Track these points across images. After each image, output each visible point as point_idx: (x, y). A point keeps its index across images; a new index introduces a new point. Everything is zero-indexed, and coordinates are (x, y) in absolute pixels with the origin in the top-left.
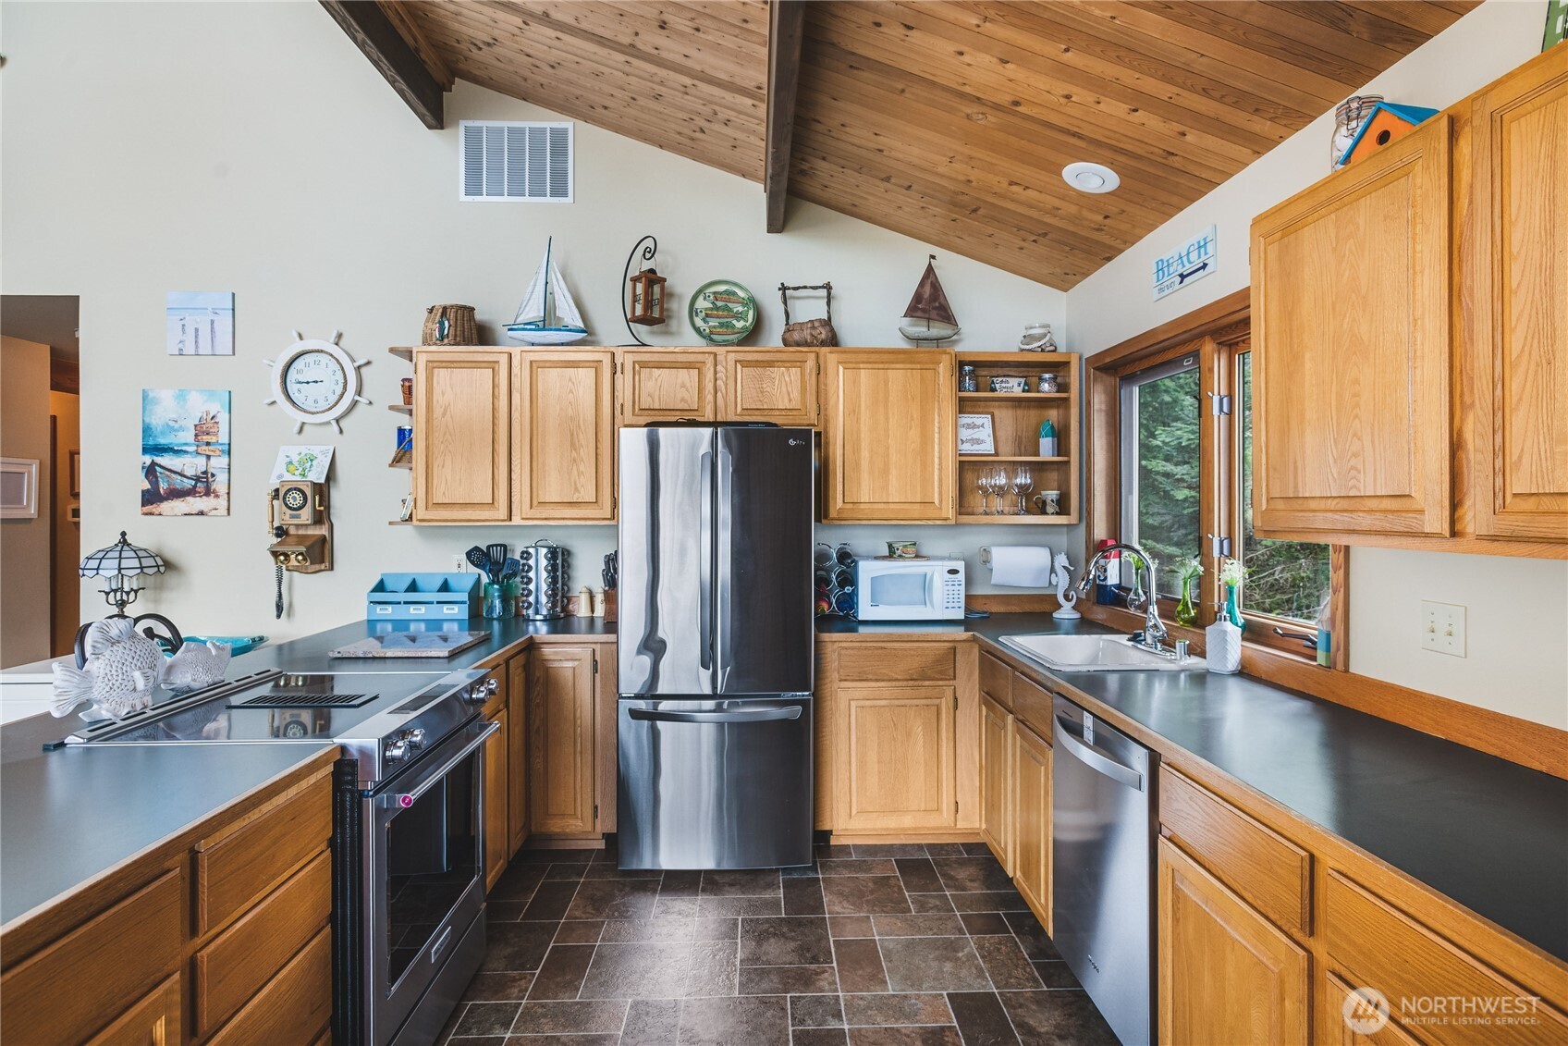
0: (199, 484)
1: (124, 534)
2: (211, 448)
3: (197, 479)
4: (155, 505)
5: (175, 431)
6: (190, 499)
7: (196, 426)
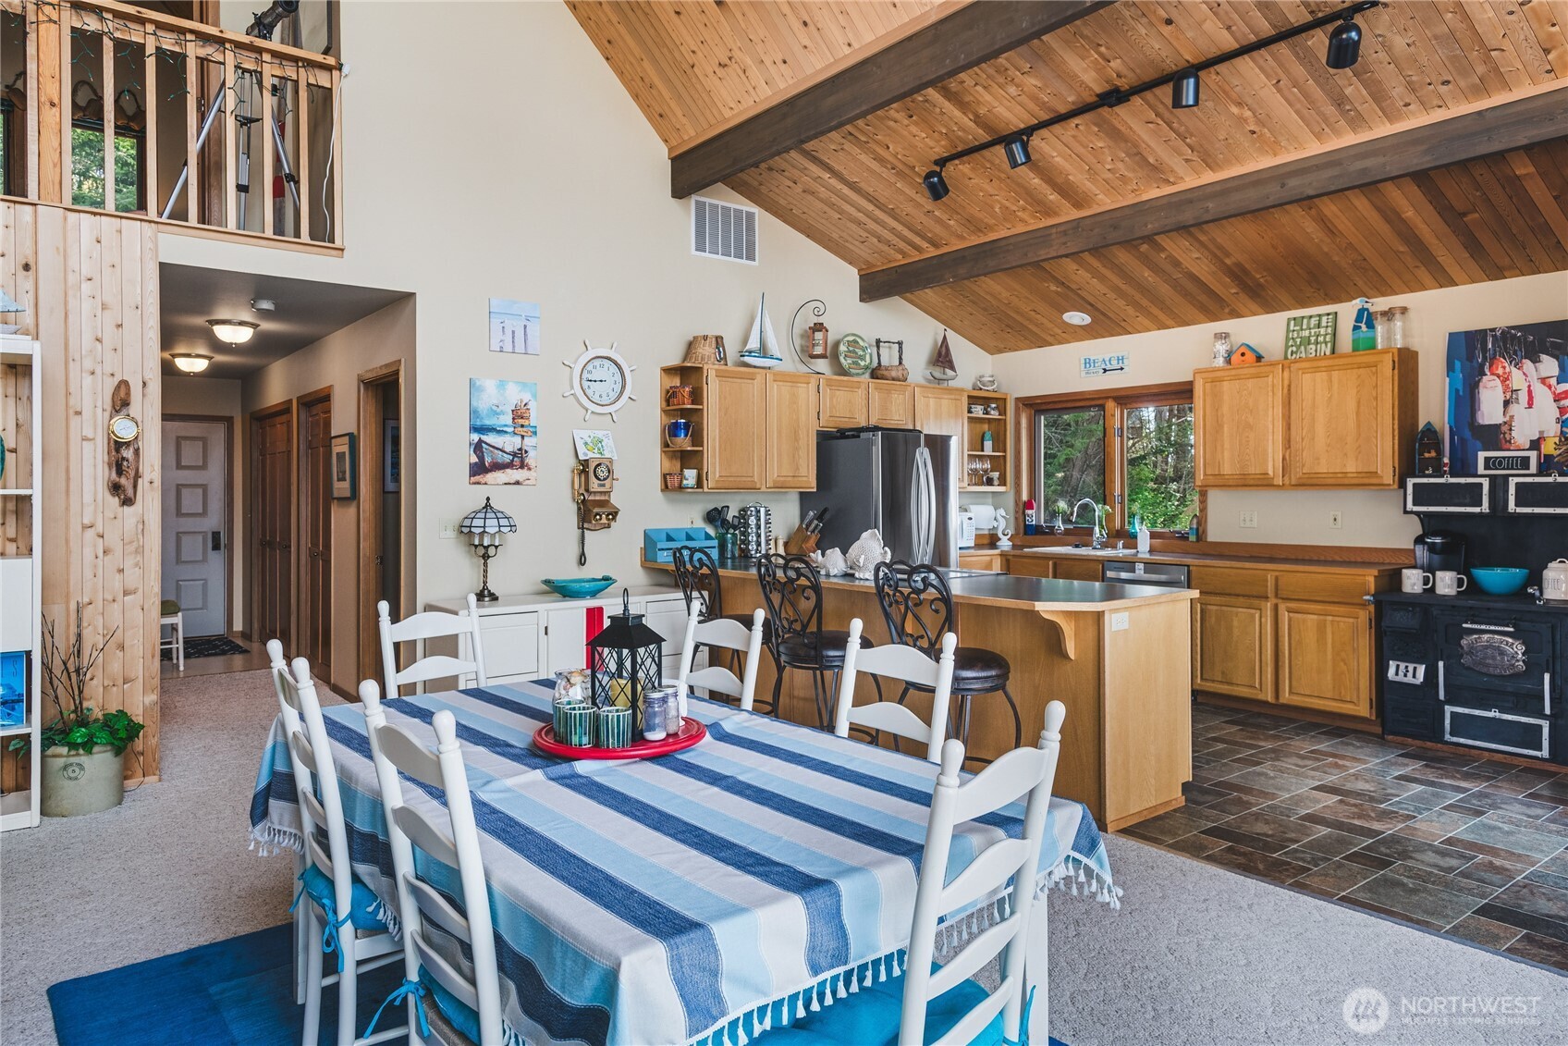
0: (515, 459)
1: (488, 499)
2: (525, 429)
3: (514, 455)
4: (482, 476)
5: (497, 414)
6: (508, 471)
7: (513, 411)
